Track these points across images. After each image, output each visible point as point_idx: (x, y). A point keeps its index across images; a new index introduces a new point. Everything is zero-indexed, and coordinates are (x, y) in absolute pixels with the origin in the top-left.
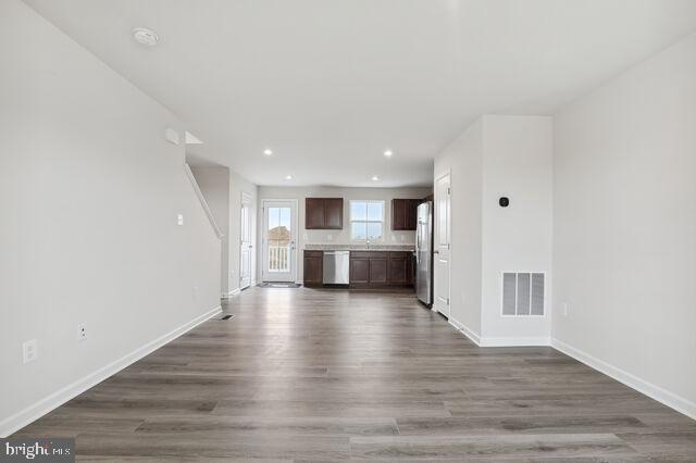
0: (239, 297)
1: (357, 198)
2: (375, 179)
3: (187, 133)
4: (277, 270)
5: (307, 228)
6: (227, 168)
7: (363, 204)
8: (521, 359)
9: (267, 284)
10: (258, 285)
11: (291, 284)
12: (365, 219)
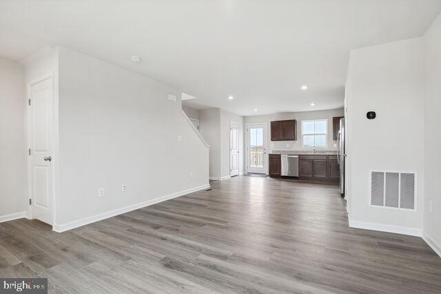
0: (229, 181)
1: (306, 119)
2: (313, 105)
3: (183, 94)
4: (255, 166)
5: (272, 140)
6: (218, 109)
7: (312, 123)
8: (375, 241)
9: (249, 174)
10: (244, 175)
11: (262, 175)
12: (313, 133)
